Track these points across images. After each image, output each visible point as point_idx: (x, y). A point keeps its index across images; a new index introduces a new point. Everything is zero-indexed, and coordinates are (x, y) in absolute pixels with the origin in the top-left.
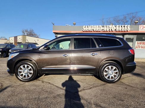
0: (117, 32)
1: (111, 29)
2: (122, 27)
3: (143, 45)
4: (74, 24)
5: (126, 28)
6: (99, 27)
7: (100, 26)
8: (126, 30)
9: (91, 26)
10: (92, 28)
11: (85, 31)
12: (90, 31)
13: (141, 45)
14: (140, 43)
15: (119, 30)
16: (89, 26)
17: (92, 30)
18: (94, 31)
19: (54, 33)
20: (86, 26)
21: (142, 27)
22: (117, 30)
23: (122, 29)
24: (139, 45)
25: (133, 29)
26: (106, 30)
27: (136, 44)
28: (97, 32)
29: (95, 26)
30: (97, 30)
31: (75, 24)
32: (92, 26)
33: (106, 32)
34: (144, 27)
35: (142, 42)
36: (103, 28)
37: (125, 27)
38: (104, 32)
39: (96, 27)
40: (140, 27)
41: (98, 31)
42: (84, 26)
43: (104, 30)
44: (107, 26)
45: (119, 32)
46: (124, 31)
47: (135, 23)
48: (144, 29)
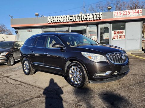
0: (88, 22)
1: (81, 19)
2: (93, 15)
3: (121, 35)
4: (36, 15)
5: (98, 16)
6: (66, 17)
8: (99, 19)
9: (56, 17)
10: (59, 19)
11: (51, 23)
12: (56, 23)
13: (118, 35)
14: (117, 33)
15: (90, 19)
16: (54, 17)
17: (58, 21)
18: (61, 22)
19: (14, 28)
20: (52, 17)
21: (116, 14)
22: (88, 19)
23: (93, 18)
24: (117, 35)
25: (106, 17)
26: (75, 20)
27: (113, 35)
28: (65, 24)
29: (62, 16)
30: (64, 21)
31: (38, 15)
32: (58, 16)
33: (76, 23)
34: (118, 13)
35: (119, 31)
36: (71, 18)
38: (73, 23)
40: (114, 13)
41: (66, 21)
42: (49, 17)
43: (73, 21)
44: (76, 15)
45: (90, 22)
46: (96, 20)
47: (108, 9)
48: (119, 15)
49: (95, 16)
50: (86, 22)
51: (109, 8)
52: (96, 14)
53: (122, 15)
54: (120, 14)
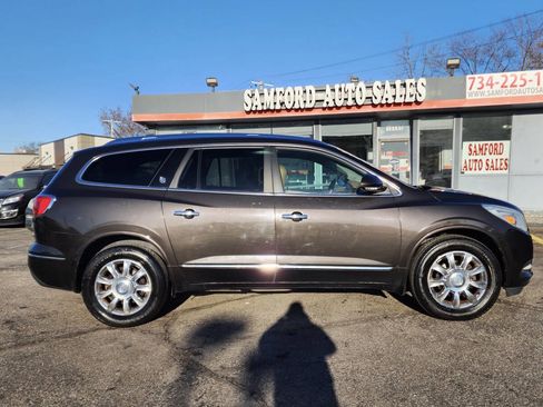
0: (378, 109)
1: (354, 99)
2: (394, 86)
3: (494, 157)
4: (209, 84)
5: (410, 90)
6: (305, 92)
7: (308, 88)
8: (413, 100)
9: (272, 91)
10: (279, 98)
11: (255, 112)
12: (273, 111)
13: (484, 158)
14: (481, 149)
15: (384, 102)
16: (265, 91)
17: (278, 107)
18: (288, 110)
19: (143, 123)
20: (257, 93)
21: (477, 85)
22: (376, 102)
24: (478, 158)
25: (440, 93)
26: (331, 104)
27: (465, 156)
28: (299, 114)
29: (290, 89)
30: (296, 106)
31: (216, 84)
32: (278, 90)
33: (335, 112)
34: (485, 82)
35: (489, 142)
36: (320, 96)
37: (408, 85)
38: (327, 112)
39: (292, 93)
40: (469, 83)
41: (302, 107)
42: (248, 92)
43: (325, 105)
44: (337, 87)
45: (385, 109)
46: (406, 104)
47: (449, 66)
48: (486, 88)
49: (400, 91)
50: (370, 110)
51: (450, 62)
52: (404, 85)
53: (497, 88)
54: (492, 85)
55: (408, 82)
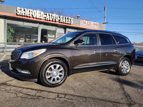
1: (55, 19)
2: (65, 18)
5: (69, 20)
6: (40, 13)
8: (70, 23)
9: (28, 10)
10: (31, 13)
11: (20, 15)
15: (63, 22)
16: (26, 9)
17: (30, 16)
18: (33, 18)
20: (22, 9)
21: (82, 23)
22: (61, 21)
23: (66, 21)
26: (48, 19)
29: (35, 11)
30: (37, 17)
31: (3, 2)
32: (31, 10)
36: (45, 16)
38: (46, 21)
39: (36, 13)
40: (81, 21)
42: (19, 8)
43: (46, 19)
44: (50, 14)
45: (62, 24)
46: (68, 24)
47: (77, 16)
48: (84, 24)
49: (67, 20)
50: (58, 23)
51: (78, 15)
52: (68, 19)
53: (86, 24)
54: (85, 23)
55: (69, 18)
